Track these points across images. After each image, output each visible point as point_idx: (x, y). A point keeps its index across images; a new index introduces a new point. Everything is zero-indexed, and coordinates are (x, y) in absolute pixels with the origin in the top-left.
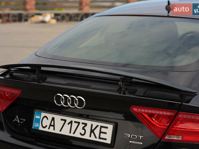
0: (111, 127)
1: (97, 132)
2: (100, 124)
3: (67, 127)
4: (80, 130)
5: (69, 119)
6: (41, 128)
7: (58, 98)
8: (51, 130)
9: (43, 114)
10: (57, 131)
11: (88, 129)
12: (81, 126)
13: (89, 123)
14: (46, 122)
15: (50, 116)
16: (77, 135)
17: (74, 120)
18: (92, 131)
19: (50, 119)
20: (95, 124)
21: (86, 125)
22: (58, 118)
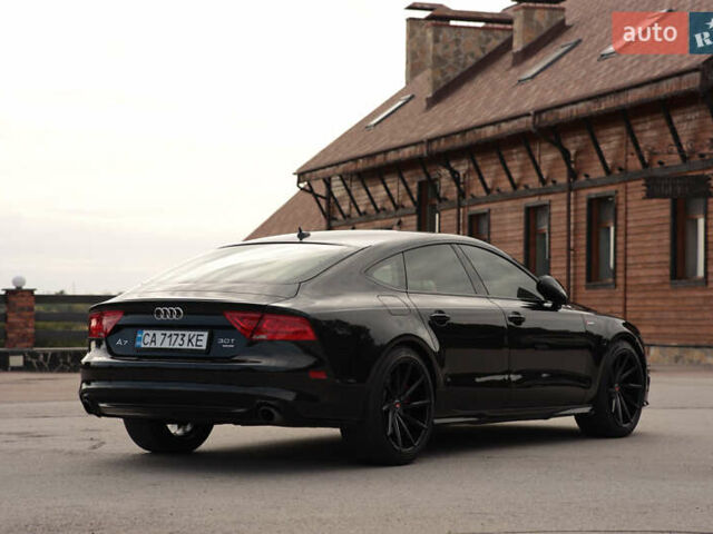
0: (206, 334)
1: (194, 341)
2: (197, 333)
3: (167, 340)
4: (179, 341)
5: (168, 333)
6: (143, 346)
7: (159, 313)
8: (153, 346)
9: (145, 332)
10: (158, 346)
11: (186, 339)
12: (180, 337)
13: (187, 333)
14: (148, 339)
15: (151, 333)
16: (177, 346)
17: (173, 332)
18: (190, 340)
19: (151, 335)
20: (192, 333)
21: (184, 335)
22: (159, 333)
